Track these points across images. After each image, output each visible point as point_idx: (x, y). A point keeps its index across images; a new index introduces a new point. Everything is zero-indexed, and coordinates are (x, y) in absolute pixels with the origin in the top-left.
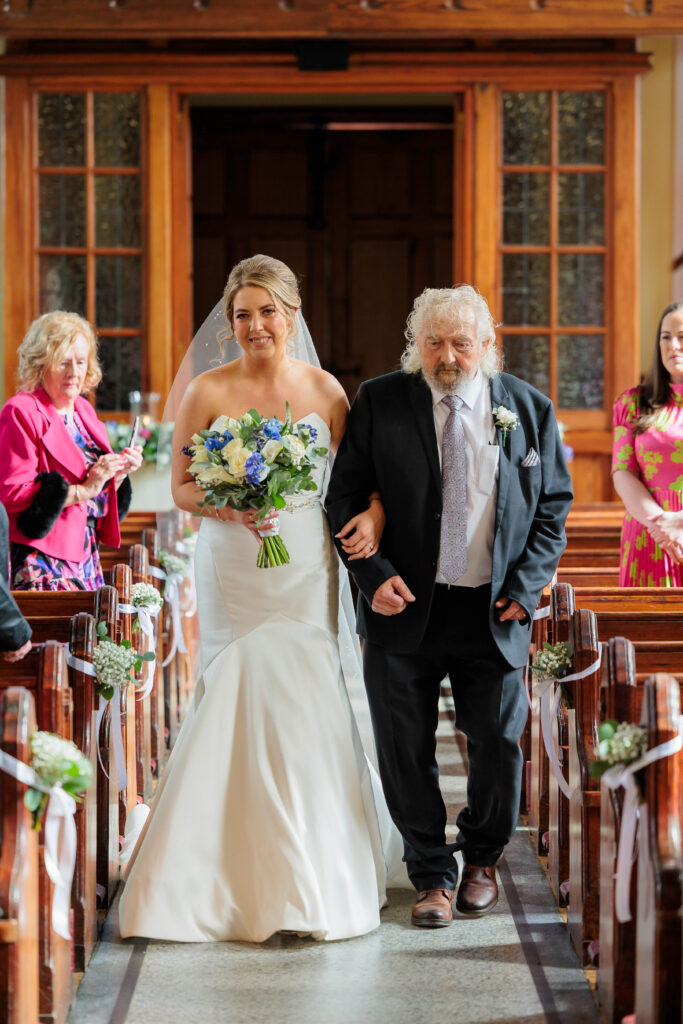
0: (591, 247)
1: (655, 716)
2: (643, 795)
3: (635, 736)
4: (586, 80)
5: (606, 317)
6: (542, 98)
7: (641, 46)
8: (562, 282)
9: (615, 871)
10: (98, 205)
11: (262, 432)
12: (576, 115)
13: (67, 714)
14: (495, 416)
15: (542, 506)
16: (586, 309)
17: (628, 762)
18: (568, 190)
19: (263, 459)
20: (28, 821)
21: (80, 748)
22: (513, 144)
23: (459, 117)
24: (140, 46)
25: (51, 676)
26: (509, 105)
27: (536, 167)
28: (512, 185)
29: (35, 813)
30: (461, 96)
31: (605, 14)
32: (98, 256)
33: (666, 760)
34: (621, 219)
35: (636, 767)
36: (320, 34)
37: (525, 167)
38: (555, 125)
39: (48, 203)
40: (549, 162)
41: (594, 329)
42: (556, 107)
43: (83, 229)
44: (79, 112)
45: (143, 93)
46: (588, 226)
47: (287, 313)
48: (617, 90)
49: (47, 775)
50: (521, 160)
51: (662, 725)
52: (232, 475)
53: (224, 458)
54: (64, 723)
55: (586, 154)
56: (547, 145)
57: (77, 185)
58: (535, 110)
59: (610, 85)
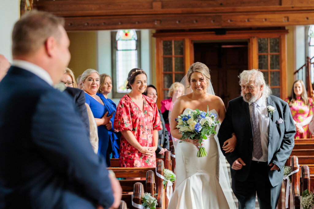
0: (277, 70)
1: (293, 164)
2: (291, 180)
3: (289, 169)
4: (275, 35)
5: (280, 84)
6: (266, 39)
7: (286, 28)
8: (271, 77)
9: (285, 197)
10: (175, 63)
11: (200, 116)
12: (273, 43)
13: (171, 165)
14: (268, 108)
15: (286, 135)
16: (276, 82)
17: (288, 174)
18: (272, 58)
19: (200, 124)
20: (163, 187)
21: (173, 172)
22: (260, 49)
23: (249, 44)
24: (183, 31)
25: (167, 158)
26: (259, 41)
27: (265, 54)
28: (260, 58)
29: (164, 185)
30: (249, 40)
31: (279, 22)
32: (176, 74)
33: (296, 173)
34: (283, 64)
35: (289, 175)
36: (220, 27)
37: (263, 54)
38: (269, 45)
39: (165, 63)
40: (267, 52)
41: (278, 87)
42: (269, 41)
43: (172, 68)
44: (171, 44)
45: (184, 40)
46: (276, 65)
47: (207, 80)
48: (282, 37)
49: (167, 178)
50: (262, 52)
51: (295, 166)
52: (190, 129)
53: (188, 124)
54: (170, 167)
55: (275, 51)
56: (267, 49)
57: (170, 59)
58: (265, 42)
59: (280, 37)
